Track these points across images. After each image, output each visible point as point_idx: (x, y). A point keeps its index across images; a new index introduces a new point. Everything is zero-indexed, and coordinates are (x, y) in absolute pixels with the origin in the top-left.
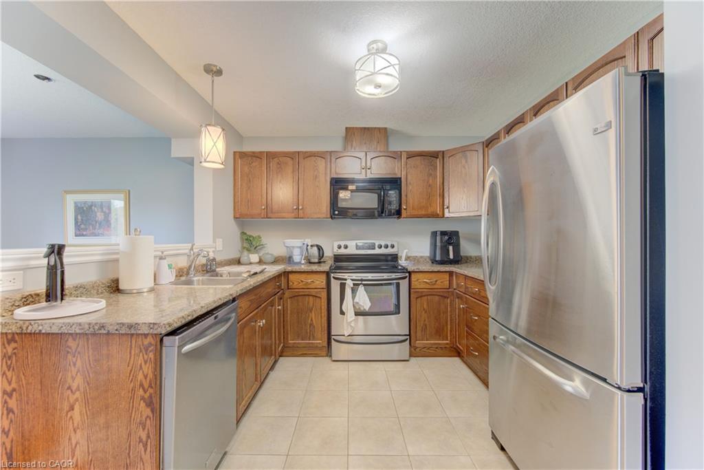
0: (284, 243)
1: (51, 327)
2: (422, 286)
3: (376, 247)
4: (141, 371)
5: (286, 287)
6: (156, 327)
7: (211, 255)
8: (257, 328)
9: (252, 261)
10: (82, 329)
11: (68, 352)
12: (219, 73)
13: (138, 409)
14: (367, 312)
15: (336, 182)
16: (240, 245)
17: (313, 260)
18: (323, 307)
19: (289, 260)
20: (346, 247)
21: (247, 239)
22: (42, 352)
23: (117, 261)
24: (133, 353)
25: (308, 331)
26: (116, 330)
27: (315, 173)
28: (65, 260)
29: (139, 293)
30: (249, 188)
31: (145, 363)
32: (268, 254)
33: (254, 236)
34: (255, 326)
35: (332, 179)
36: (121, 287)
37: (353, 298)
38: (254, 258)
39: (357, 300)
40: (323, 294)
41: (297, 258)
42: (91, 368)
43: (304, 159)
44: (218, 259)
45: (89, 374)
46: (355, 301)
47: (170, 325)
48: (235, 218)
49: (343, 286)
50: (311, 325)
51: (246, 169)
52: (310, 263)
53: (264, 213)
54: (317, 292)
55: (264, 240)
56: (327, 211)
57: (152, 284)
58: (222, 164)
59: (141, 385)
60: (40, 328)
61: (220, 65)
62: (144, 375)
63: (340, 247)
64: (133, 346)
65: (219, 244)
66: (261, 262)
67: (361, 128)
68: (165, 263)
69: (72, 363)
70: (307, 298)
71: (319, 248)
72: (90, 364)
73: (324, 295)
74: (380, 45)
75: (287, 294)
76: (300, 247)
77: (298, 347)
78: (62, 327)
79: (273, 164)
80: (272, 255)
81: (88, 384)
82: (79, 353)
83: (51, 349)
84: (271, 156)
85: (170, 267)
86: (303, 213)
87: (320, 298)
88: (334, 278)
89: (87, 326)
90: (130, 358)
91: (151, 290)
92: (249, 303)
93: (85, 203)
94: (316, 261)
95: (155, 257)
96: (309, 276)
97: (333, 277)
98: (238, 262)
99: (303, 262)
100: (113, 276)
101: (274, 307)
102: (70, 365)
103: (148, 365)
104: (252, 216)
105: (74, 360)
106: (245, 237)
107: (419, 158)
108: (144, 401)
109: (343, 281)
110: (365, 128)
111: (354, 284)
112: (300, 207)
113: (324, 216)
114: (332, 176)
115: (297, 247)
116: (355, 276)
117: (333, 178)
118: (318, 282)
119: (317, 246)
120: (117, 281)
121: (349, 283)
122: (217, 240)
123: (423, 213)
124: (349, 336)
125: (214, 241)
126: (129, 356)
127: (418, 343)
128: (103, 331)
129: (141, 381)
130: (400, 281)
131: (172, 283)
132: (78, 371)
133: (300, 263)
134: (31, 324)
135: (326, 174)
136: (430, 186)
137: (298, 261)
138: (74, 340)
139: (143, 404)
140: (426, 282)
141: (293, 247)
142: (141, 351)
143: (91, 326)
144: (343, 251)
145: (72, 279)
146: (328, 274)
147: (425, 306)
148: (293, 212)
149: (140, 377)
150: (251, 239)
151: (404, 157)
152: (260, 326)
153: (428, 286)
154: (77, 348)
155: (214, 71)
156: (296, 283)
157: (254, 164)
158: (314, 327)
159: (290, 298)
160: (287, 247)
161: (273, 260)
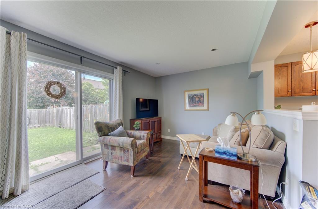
53: (289, 94)
79: (296, 68)
93: (192, 94)
148: (312, 92)
155: (312, 25)
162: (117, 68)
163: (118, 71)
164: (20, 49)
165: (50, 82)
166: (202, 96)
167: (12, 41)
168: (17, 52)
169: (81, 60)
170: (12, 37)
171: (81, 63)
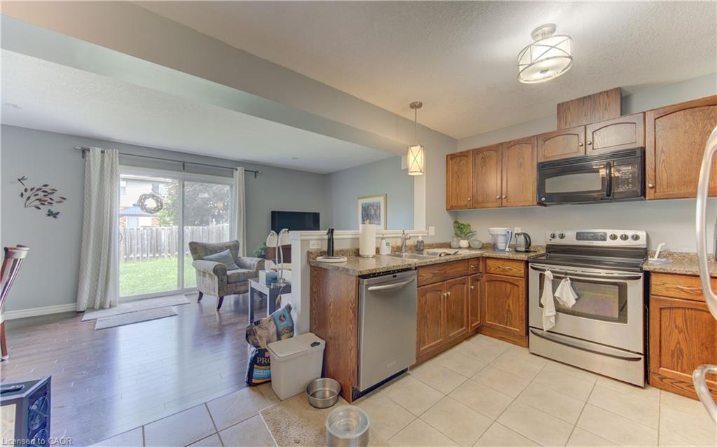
0: (489, 230)
2: (672, 294)
3: (608, 238)
5: (484, 271)
6: (355, 272)
7: (420, 239)
8: (442, 297)
9: (462, 246)
12: (420, 105)
14: (568, 310)
15: (543, 167)
16: (454, 232)
17: (519, 249)
18: (521, 296)
19: (494, 247)
20: (562, 237)
21: (459, 227)
23: (358, 238)
25: (506, 316)
27: (520, 161)
28: (334, 237)
29: (368, 257)
30: (458, 184)
32: (476, 240)
33: (465, 224)
34: (440, 296)
35: (539, 164)
36: (360, 254)
37: (554, 291)
38: (464, 243)
39: (557, 294)
40: (520, 282)
41: (501, 245)
43: (508, 149)
44: (426, 242)
46: (555, 295)
47: (361, 272)
48: (447, 209)
49: (542, 277)
50: (508, 311)
51: (456, 168)
52: (517, 251)
53: (470, 204)
54: (514, 280)
55: (473, 228)
56: (533, 198)
57: (374, 253)
58: (421, 171)
61: (419, 100)
63: (553, 236)
65: (432, 231)
66: (470, 247)
67: (579, 100)
68: (384, 242)
70: (504, 284)
71: (526, 236)
73: (522, 283)
75: (485, 278)
76: (505, 235)
77: (494, 329)
79: (479, 159)
80: (480, 241)
84: (476, 152)
85: (388, 244)
86: (507, 201)
87: (518, 286)
91: (374, 257)
92: (432, 275)
93: (366, 204)
94: (523, 249)
95: (377, 238)
96: (506, 263)
97: (531, 267)
98: (449, 246)
99: (507, 249)
100: (357, 247)
101: (465, 286)
104: (461, 207)
106: (457, 225)
109: (542, 272)
111: (554, 277)
112: (504, 197)
113: (530, 204)
114: (539, 161)
115: (502, 235)
116: (558, 268)
117: (542, 163)
118: (515, 270)
119: (525, 234)
120: (358, 250)
121: (548, 274)
122: (430, 228)
124: (548, 331)
125: (427, 228)
127: (662, 370)
130: (628, 282)
131: (388, 255)
133: (504, 250)
135: (532, 159)
137: (502, 248)
141: (497, 235)
144: (557, 241)
145: (336, 247)
146: (527, 263)
147: (680, 323)
148: (496, 202)
150: (462, 227)
152: (444, 296)
153: (684, 295)
155: (416, 106)
156: (492, 268)
157: (462, 162)
158: (511, 314)
159: (488, 281)
160: (492, 235)
161: (480, 247)
162: (237, 170)
163: (239, 173)
164: (112, 164)
165: (144, 195)
166: (377, 207)
167: (106, 160)
168: (109, 169)
169: (184, 165)
170: (106, 155)
171: (184, 169)
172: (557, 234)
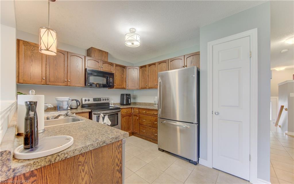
1: (74, 153)
3: (102, 100)
4: (117, 158)
6: (126, 135)
10: (93, 147)
11: (79, 165)
13: (116, 176)
17: (73, 107)
20: (89, 100)
22: (59, 173)
24: (113, 151)
26: (111, 142)
31: (118, 154)
42: (93, 168)
43: (71, 56)
45: (92, 171)
49: (98, 117)
52: (73, 109)
53: (44, 81)
56: (83, 84)
59: (117, 164)
60: (66, 155)
62: (118, 160)
63: (86, 100)
64: (114, 148)
69: (81, 171)
72: (93, 166)
74: (134, 30)
78: (81, 150)
81: (92, 177)
82: (86, 163)
83: (66, 169)
86: (71, 83)
88: (94, 114)
89: (96, 145)
90: (112, 154)
94: (75, 107)
99: (69, 108)
102: (80, 172)
103: (119, 154)
104: (35, 83)
105: (83, 168)
107: (119, 67)
108: (118, 171)
109: (98, 115)
110: (100, 50)
111: (104, 115)
112: (69, 81)
113: (82, 86)
114: (86, 68)
115: (66, 101)
119: (75, 100)
121: (102, 115)
123: (121, 87)
126: (112, 153)
128: (104, 144)
129: (117, 163)
130: (118, 112)
132: (86, 173)
134: (58, 156)
136: (122, 78)
137: (66, 108)
138: (83, 156)
139: (118, 173)
140: (125, 112)
141: (64, 101)
142: (117, 149)
143: (98, 144)
144: (87, 102)
147: (125, 120)
148: (64, 83)
149: (117, 160)
151: (114, 65)
154: (85, 160)
157: (36, 51)
172: (87, 99)
